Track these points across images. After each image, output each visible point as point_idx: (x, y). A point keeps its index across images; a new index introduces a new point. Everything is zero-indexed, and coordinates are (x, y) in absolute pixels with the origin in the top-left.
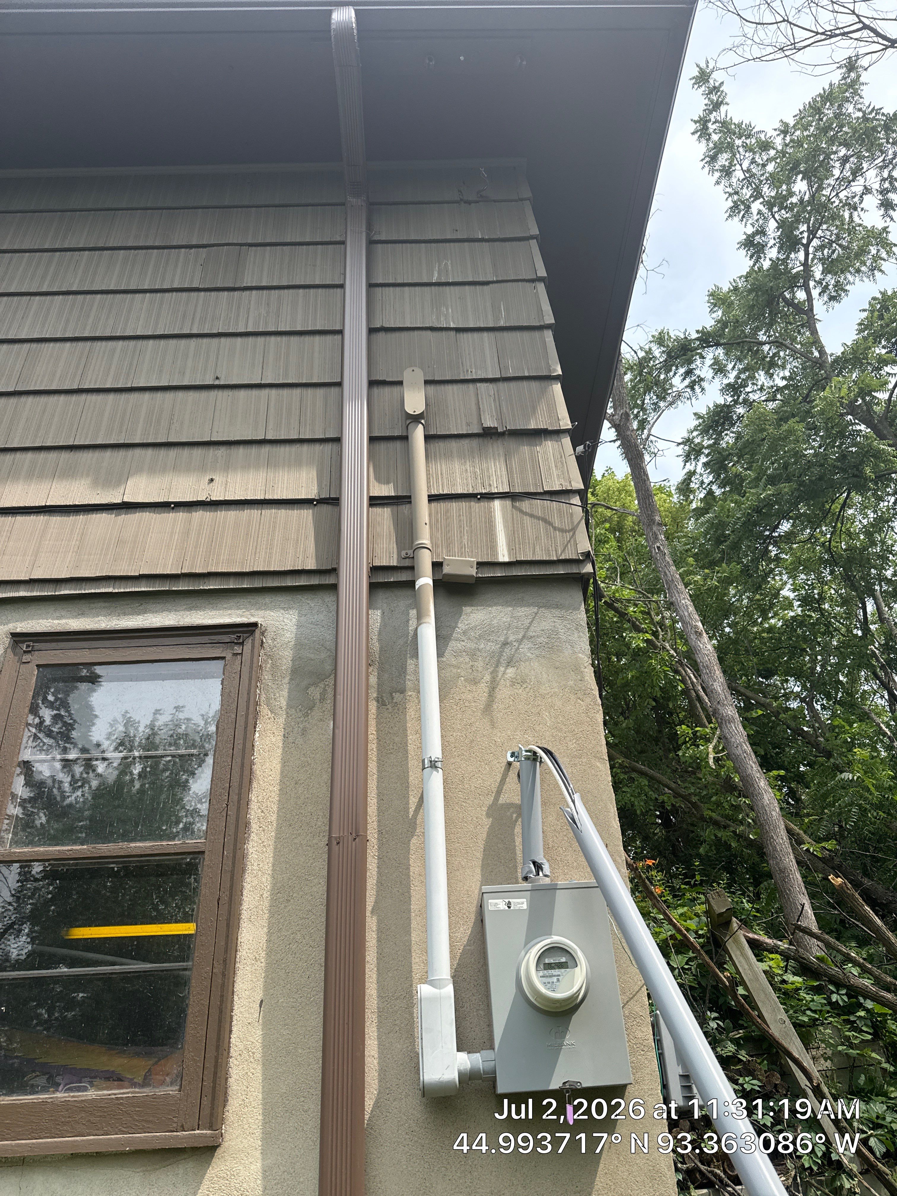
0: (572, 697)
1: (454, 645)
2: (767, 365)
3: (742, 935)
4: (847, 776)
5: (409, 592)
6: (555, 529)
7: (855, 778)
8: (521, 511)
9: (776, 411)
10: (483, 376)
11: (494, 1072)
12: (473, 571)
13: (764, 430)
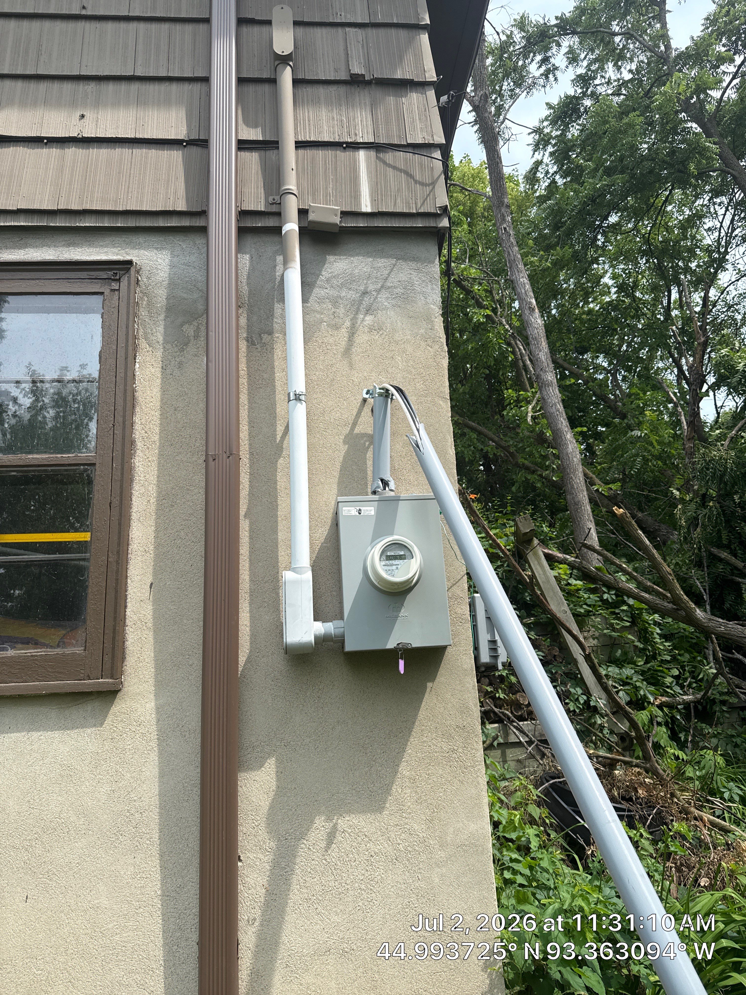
0: (423, 344)
1: (316, 291)
2: (616, 57)
3: (541, 551)
4: (637, 433)
5: (276, 239)
6: (416, 182)
7: (643, 435)
8: (385, 163)
9: (620, 105)
10: (352, 20)
11: (343, 636)
12: (337, 220)
13: (607, 122)
